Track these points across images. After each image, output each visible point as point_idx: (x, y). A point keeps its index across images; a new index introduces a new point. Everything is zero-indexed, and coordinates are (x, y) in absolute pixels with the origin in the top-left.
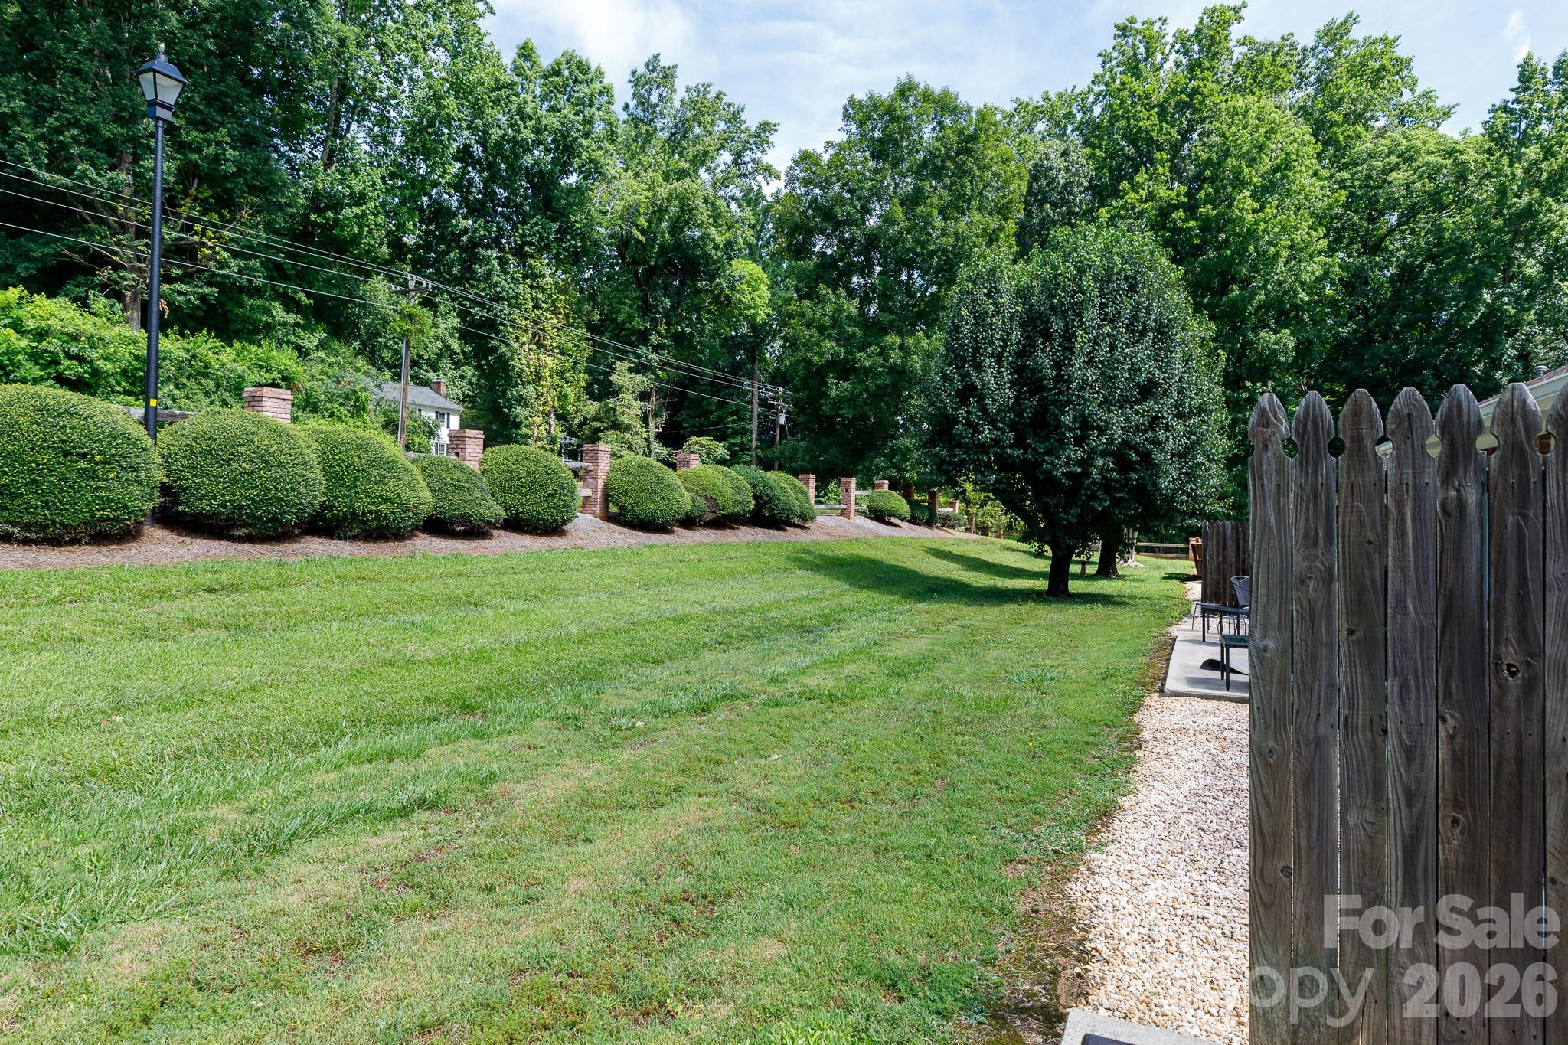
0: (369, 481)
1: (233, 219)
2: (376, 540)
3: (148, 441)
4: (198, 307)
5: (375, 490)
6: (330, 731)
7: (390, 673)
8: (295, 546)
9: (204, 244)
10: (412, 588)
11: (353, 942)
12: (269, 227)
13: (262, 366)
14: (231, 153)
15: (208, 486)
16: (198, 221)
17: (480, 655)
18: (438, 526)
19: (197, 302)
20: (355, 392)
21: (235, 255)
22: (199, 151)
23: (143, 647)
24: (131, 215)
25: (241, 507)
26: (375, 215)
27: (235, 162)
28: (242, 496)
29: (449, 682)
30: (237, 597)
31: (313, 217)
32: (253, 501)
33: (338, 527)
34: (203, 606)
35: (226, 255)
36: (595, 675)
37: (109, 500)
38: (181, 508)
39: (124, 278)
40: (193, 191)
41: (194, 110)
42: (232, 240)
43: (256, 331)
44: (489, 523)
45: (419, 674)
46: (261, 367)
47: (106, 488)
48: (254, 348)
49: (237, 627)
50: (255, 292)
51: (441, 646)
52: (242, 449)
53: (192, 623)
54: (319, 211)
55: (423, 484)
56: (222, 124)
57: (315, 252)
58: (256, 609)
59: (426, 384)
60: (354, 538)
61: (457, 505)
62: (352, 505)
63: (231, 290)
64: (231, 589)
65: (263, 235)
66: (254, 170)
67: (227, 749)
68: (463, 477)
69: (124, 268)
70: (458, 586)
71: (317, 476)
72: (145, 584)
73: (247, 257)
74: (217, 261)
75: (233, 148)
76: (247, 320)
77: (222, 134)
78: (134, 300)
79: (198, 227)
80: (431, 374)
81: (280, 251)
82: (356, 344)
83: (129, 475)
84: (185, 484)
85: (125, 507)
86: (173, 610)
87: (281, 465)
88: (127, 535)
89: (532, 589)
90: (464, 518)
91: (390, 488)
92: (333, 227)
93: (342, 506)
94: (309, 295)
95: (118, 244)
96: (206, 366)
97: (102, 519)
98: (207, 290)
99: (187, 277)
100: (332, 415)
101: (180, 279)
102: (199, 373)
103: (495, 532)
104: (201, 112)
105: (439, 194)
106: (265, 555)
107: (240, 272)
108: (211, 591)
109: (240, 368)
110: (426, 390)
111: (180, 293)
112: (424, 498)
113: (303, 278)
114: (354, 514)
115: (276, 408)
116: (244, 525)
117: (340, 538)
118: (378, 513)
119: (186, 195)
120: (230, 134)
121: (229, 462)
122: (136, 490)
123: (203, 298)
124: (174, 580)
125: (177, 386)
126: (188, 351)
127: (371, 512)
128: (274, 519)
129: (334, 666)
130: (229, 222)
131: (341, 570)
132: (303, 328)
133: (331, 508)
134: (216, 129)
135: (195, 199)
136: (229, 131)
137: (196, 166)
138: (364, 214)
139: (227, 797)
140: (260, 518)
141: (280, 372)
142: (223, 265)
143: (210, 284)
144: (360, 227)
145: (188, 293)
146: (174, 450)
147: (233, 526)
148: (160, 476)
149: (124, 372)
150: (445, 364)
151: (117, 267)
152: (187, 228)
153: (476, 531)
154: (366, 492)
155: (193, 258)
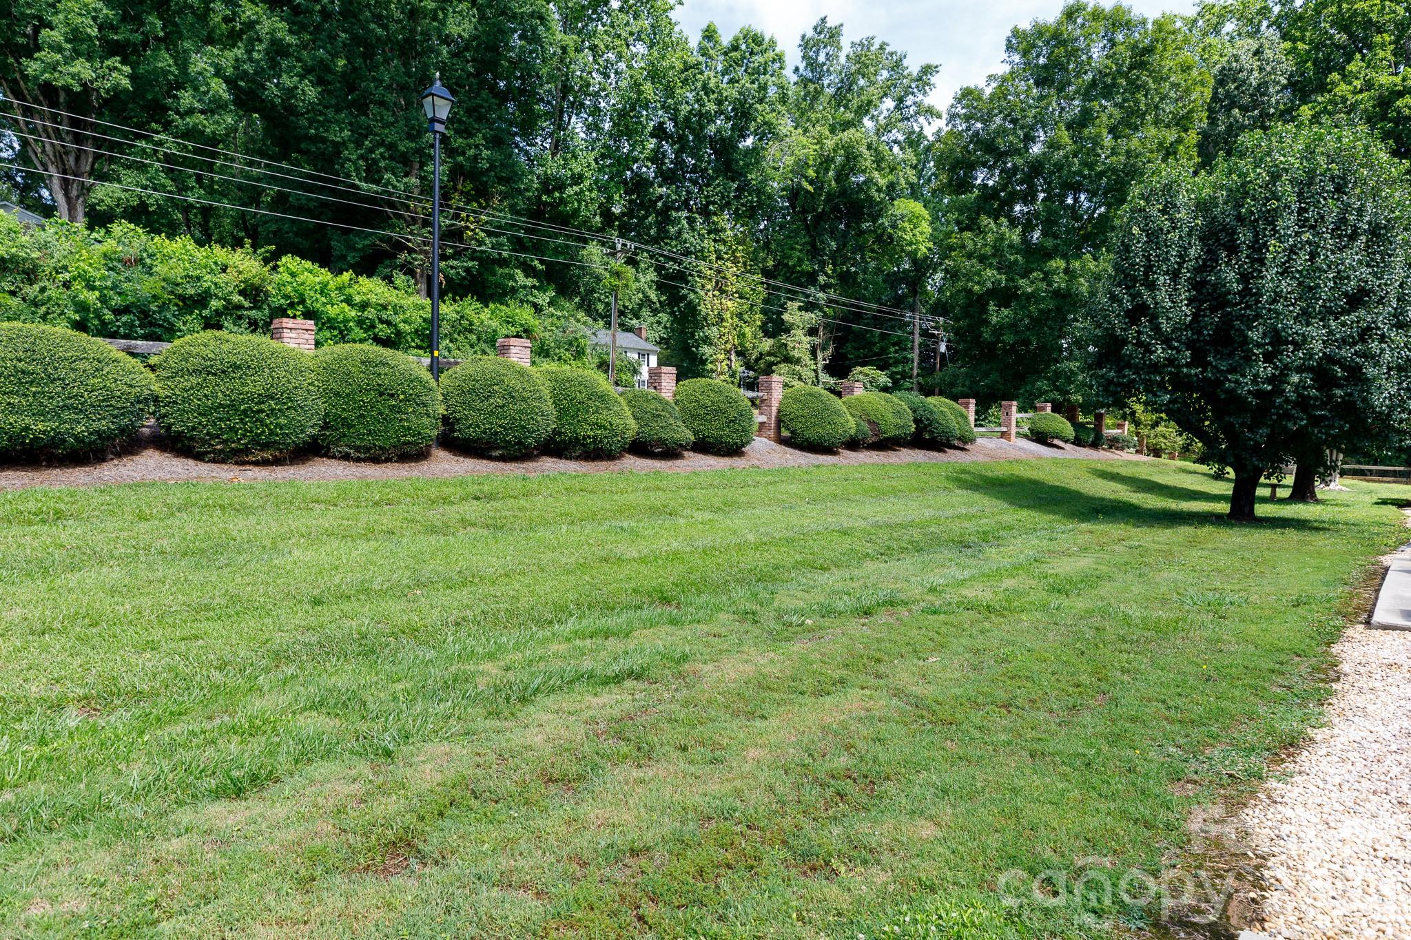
0: (588, 412)
1: (488, 205)
2: (593, 460)
3: (433, 383)
4: (464, 278)
5: (592, 419)
6: (562, 612)
7: (605, 567)
8: (535, 464)
9: (467, 228)
10: (621, 499)
11: (581, 778)
12: (514, 210)
13: (510, 321)
14: (486, 153)
15: (474, 417)
16: (463, 210)
17: (675, 556)
18: (640, 448)
19: (464, 274)
20: (576, 339)
21: (489, 234)
22: (463, 153)
23: (433, 539)
24: (419, 210)
25: (496, 433)
26: (590, 191)
27: (488, 160)
28: (497, 424)
29: (650, 577)
30: (495, 504)
31: (544, 198)
32: (505, 429)
33: (566, 449)
34: (472, 509)
35: (483, 234)
36: (769, 577)
37: (409, 429)
38: (456, 434)
39: (415, 259)
40: (460, 187)
41: (460, 121)
42: (487, 222)
43: (505, 294)
44: (681, 445)
45: (627, 570)
46: (508, 322)
47: (407, 420)
48: (503, 308)
49: (495, 527)
50: (503, 262)
51: (644, 548)
52: (496, 388)
53: (465, 523)
54: (549, 192)
55: (629, 413)
56: (479, 130)
57: (546, 226)
58: (508, 513)
59: (630, 330)
60: (577, 458)
61: (656, 430)
62: (575, 432)
63: (487, 263)
64: (490, 497)
65: (509, 216)
66: (502, 164)
67: (489, 620)
68: (660, 407)
69: (415, 251)
70: (657, 499)
71: (549, 408)
72: (433, 493)
73: (497, 235)
74: (477, 240)
75: (487, 149)
76: (498, 285)
77: (479, 139)
78: (422, 276)
79: (464, 214)
80: (635, 322)
81: (521, 227)
82: (577, 300)
83: (422, 410)
84: (458, 416)
85: (419, 434)
86: (453, 512)
87: (524, 399)
88: (421, 455)
89: (717, 502)
90: (661, 442)
91: (603, 417)
92: (559, 204)
93: (568, 431)
94: (542, 262)
95: (411, 233)
96: (471, 324)
97: (405, 443)
98: (470, 264)
99: (457, 255)
100: (560, 359)
101: (453, 257)
102: (466, 329)
103: (686, 454)
104: (464, 122)
105: (640, 168)
106: (512, 472)
107: (493, 248)
108: (477, 498)
109: (494, 324)
110: (630, 335)
111: (452, 268)
112: (629, 425)
113: (538, 248)
114: (577, 438)
115: (520, 354)
116: (498, 448)
117: (567, 458)
118: (595, 437)
119: (455, 189)
120: (484, 138)
121: (487, 398)
122: (426, 421)
123: (467, 270)
124: (452, 489)
125: (451, 341)
126: (458, 313)
127: (589, 437)
128: (520, 443)
129: (563, 560)
130: (485, 208)
131: (568, 483)
132: (538, 289)
133: (560, 433)
134: (475, 135)
135: (462, 193)
136: (484, 135)
137: (462, 166)
138: (582, 191)
139: (491, 657)
140: (509, 442)
141: (522, 325)
142: (481, 243)
143: (472, 259)
144: (579, 202)
145: (458, 267)
146: (451, 389)
147: (491, 449)
148: (441, 410)
149: (417, 331)
150: (645, 312)
151: (411, 251)
152: (456, 216)
153: (670, 452)
154: (585, 420)
155: (461, 240)
